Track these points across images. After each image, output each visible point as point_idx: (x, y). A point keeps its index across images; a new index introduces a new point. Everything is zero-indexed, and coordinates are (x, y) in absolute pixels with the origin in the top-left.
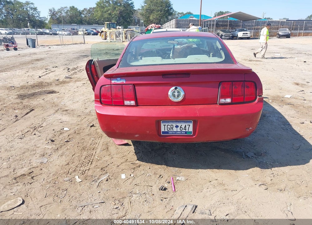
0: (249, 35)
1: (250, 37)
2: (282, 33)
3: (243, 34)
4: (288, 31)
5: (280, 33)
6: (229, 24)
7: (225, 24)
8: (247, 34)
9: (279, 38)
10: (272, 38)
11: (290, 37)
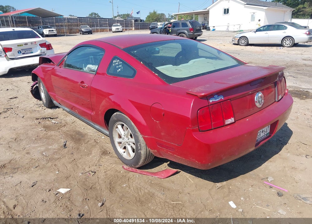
0: (55, 32)
1: (57, 34)
2: (85, 29)
3: (49, 31)
4: (89, 28)
5: (83, 30)
6: (28, 21)
7: (23, 20)
8: (53, 31)
9: (83, 34)
10: (75, 34)
11: (93, 33)
